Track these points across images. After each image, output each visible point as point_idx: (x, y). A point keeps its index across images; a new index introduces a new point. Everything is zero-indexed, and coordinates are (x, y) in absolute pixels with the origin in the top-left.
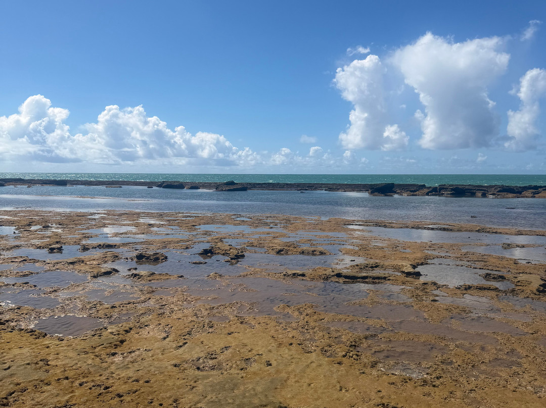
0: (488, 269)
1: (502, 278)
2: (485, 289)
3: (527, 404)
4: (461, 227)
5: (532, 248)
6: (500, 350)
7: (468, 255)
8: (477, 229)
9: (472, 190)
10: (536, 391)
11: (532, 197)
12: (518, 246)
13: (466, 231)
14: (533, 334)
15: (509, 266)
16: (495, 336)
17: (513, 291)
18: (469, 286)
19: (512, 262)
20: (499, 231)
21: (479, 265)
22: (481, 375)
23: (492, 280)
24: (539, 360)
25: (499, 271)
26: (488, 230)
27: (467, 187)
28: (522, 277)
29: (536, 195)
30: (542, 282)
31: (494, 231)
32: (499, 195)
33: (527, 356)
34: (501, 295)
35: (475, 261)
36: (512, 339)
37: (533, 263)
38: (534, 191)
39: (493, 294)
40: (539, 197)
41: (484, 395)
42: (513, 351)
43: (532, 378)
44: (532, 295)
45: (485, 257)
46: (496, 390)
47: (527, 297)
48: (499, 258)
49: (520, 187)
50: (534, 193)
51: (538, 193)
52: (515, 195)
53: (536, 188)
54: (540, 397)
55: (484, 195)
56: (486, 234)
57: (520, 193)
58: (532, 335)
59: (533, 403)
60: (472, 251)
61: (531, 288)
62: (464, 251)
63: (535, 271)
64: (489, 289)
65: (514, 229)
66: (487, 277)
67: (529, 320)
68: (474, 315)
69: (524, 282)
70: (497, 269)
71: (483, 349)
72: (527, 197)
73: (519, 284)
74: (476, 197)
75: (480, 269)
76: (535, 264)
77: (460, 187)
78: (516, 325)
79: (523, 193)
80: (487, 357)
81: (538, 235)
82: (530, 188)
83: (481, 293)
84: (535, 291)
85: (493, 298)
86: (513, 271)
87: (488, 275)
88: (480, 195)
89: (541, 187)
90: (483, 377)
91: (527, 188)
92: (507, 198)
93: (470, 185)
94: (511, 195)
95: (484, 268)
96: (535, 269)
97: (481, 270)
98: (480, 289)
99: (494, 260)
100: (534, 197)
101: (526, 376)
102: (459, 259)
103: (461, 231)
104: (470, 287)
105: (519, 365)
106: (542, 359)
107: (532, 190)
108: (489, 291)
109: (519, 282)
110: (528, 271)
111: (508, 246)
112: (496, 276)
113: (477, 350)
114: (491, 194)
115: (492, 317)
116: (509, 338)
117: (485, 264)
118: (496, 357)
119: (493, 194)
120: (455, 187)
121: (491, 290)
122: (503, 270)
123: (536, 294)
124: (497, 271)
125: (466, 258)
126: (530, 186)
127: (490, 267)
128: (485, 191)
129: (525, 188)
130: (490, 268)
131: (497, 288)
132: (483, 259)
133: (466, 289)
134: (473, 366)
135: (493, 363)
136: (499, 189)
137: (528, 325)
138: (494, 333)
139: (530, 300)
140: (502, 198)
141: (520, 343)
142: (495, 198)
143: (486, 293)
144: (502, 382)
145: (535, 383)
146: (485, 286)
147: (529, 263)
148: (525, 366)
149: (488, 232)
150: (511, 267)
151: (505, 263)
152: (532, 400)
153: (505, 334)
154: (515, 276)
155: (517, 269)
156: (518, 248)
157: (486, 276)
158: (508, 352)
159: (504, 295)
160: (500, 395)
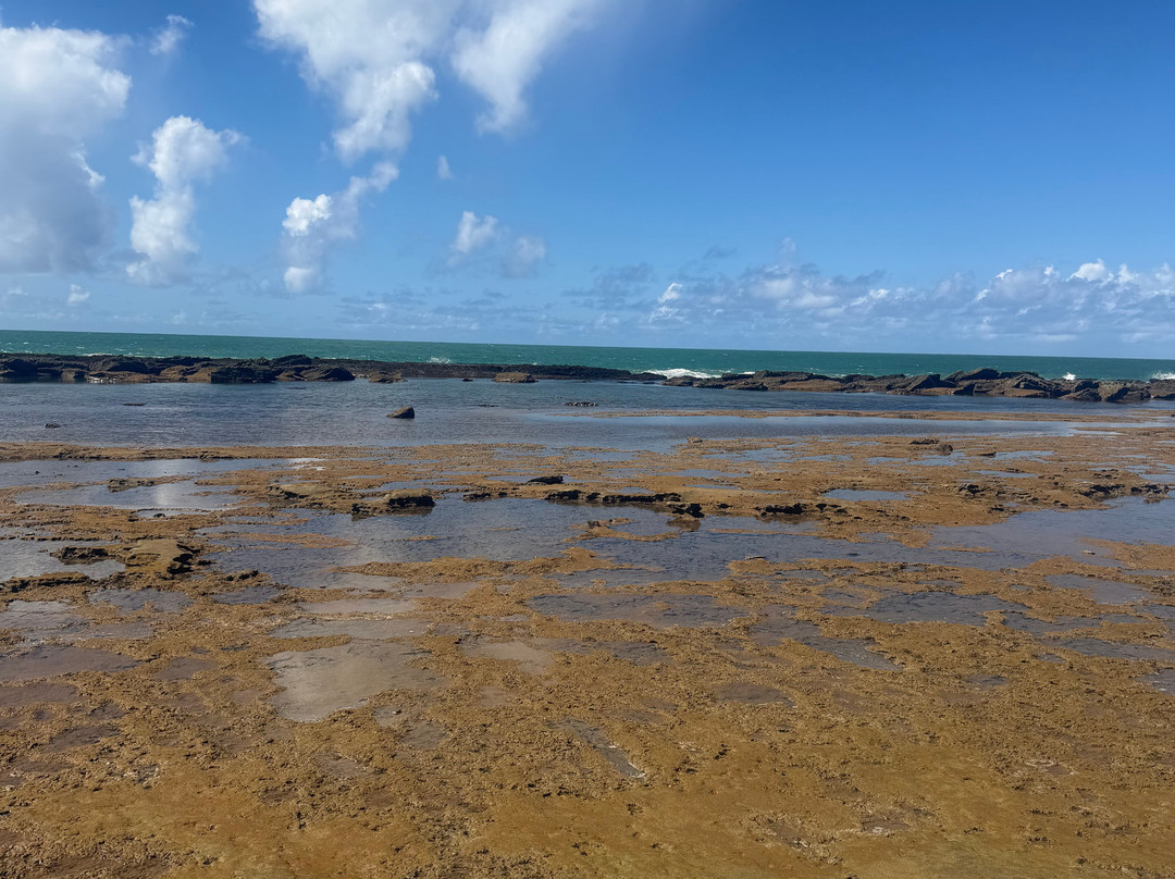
0: (72, 539)
1: (100, 554)
2: (59, 583)
3: (120, 809)
4: (21, 451)
5: (170, 485)
6: (78, 709)
7: (30, 513)
8: (57, 453)
9: (52, 365)
10: (143, 776)
11: (181, 380)
12: (141, 483)
13: (31, 458)
14: (150, 660)
15: (116, 527)
16: (71, 682)
17: (120, 577)
18: (22, 581)
19: (124, 517)
20: (104, 454)
21: (51, 531)
22: (26, 775)
23: (80, 560)
24: (156, 711)
25: (94, 539)
26: (81, 453)
27: (41, 360)
28: (142, 547)
29: (188, 377)
30: (180, 552)
31: (94, 455)
32: (111, 377)
33: (132, 709)
34: (92, 590)
35: (45, 524)
36: (107, 679)
37: (168, 514)
38: (184, 367)
39: (76, 590)
40: (195, 381)
41: (26, 816)
42: (104, 704)
43: (138, 753)
44: (159, 582)
45: (68, 513)
46: (56, 797)
47: (149, 587)
48: (97, 512)
49: (157, 361)
50: (185, 373)
51: (193, 373)
52: (146, 376)
53: (189, 361)
54: (148, 787)
55: (80, 378)
56: (76, 463)
57: (157, 372)
58: (148, 665)
59: (133, 802)
60: (40, 501)
61: (156, 568)
62: (21, 504)
63: (170, 532)
64: (69, 581)
65: (137, 448)
66: (67, 555)
67: (145, 634)
68: (26, 646)
69: (144, 556)
70: (92, 536)
71: (39, 715)
72: (170, 380)
73: (135, 562)
74: (61, 382)
75: (54, 539)
76: (172, 518)
77: (25, 359)
78: (116, 649)
79: (163, 372)
80: (46, 730)
81: (184, 457)
82: (176, 361)
83: (50, 592)
84: (164, 572)
85: (74, 600)
86: (125, 537)
87: (69, 550)
88: (71, 376)
89: (198, 360)
90: (30, 777)
91: (171, 362)
92: (129, 382)
93: (49, 355)
94: (137, 377)
95: (63, 537)
96: (169, 526)
97: (57, 542)
98: (48, 584)
99: (85, 518)
100: (185, 380)
101: (125, 752)
102: (7, 523)
103: (19, 458)
104: (24, 584)
105: (115, 730)
106: (163, 708)
107: (180, 367)
108: (69, 586)
109: (133, 557)
110: (156, 532)
111: (119, 486)
112: (86, 552)
113: (25, 723)
114: (94, 376)
115: (69, 641)
116: (99, 680)
117: (66, 528)
118: (66, 726)
119: (100, 375)
120: (12, 359)
121: (74, 582)
122: (103, 536)
123: (165, 579)
124: (90, 540)
125: (23, 518)
126: (176, 357)
127: (77, 533)
128: (82, 367)
129: (168, 363)
130: (76, 535)
131: (86, 578)
132: (62, 518)
133: (15, 590)
134: (10, 760)
135: (58, 742)
136: (112, 364)
137: (142, 644)
138: (69, 675)
139: (153, 591)
140: (119, 383)
141: (121, 684)
142: (104, 384)
143: (62, 590)
144: (75, 777)
145: (142, 761)
146: (59, 577)
147: (159, 515)
148: (126, 730)
149: (82, 458)
150: (122, 528)
151: (109, 520)
152: (132, 798)
153: (92, 673)
154: (126, 546)
155: (133, 532)
156: (141, 487)
157: (65, 555)
158: (93, 711)
159: (101, 588)
160: (63, 808)
